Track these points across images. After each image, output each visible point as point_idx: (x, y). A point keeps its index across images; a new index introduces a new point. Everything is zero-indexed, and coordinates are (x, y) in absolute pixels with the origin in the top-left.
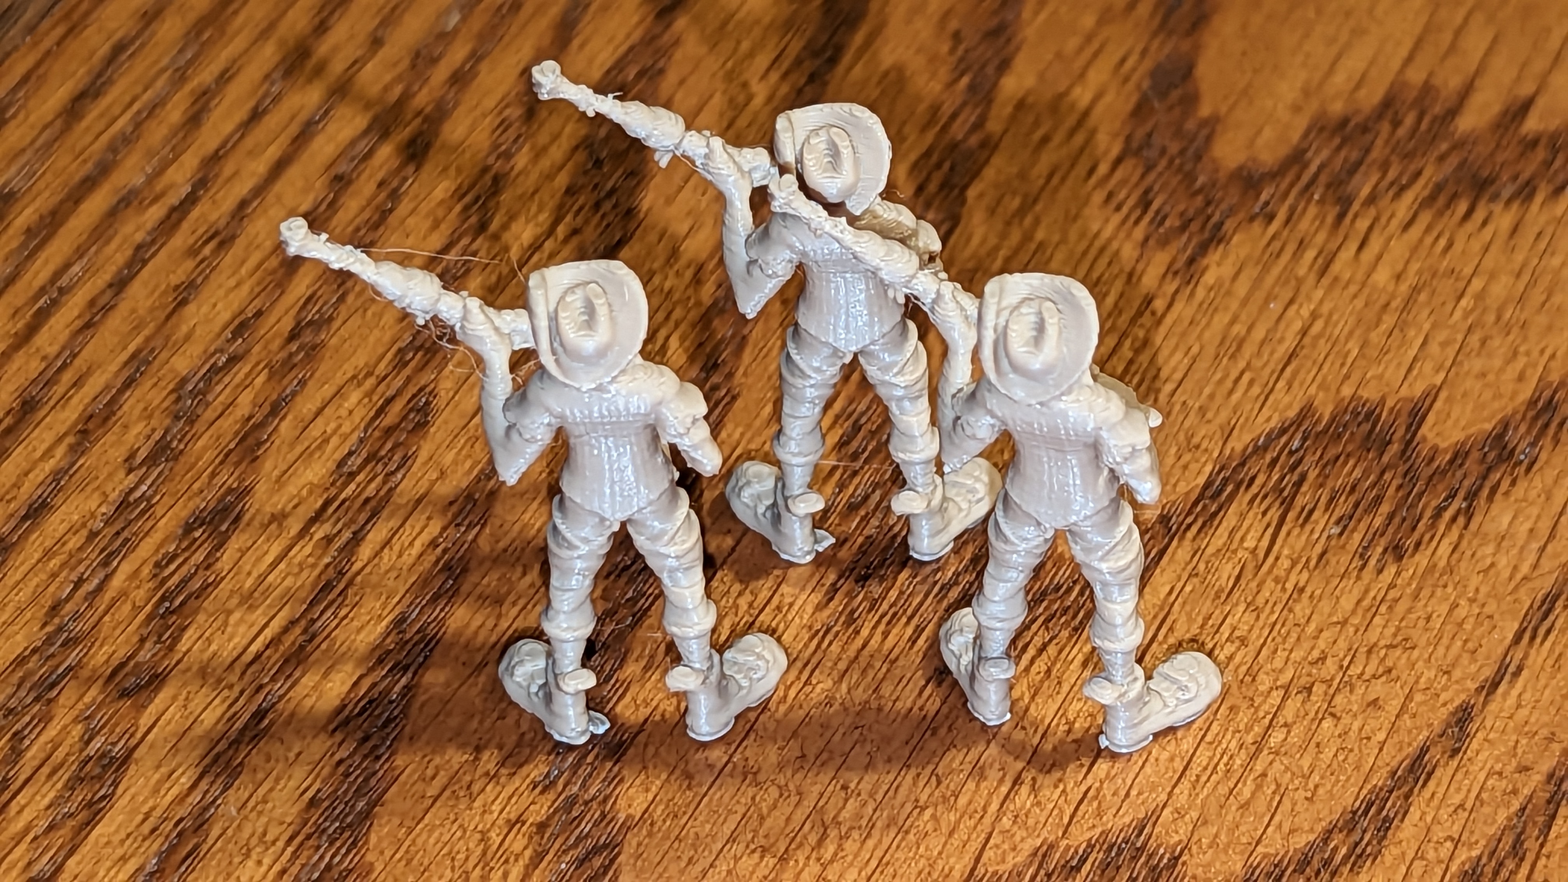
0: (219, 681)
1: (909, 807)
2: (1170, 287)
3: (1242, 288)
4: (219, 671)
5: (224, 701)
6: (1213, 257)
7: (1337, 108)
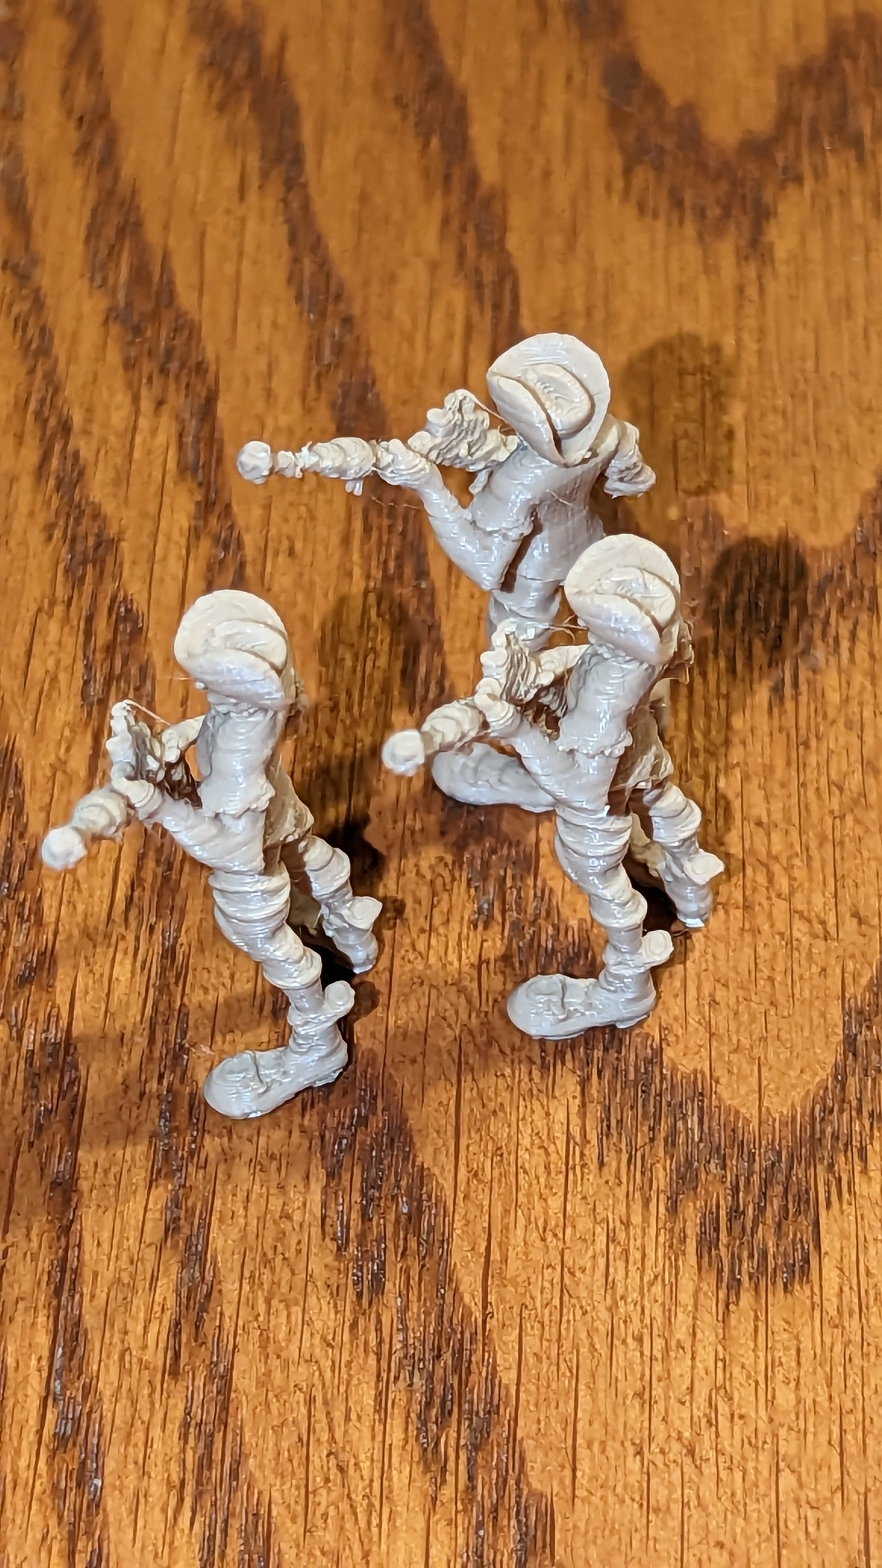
0: (107, 936)
1: (829, 821)
2: (751, 271)
3: (815, 250)
4: (102, 928)
5: (126, 953)
6: (772, 233)
7: (793, 60)
